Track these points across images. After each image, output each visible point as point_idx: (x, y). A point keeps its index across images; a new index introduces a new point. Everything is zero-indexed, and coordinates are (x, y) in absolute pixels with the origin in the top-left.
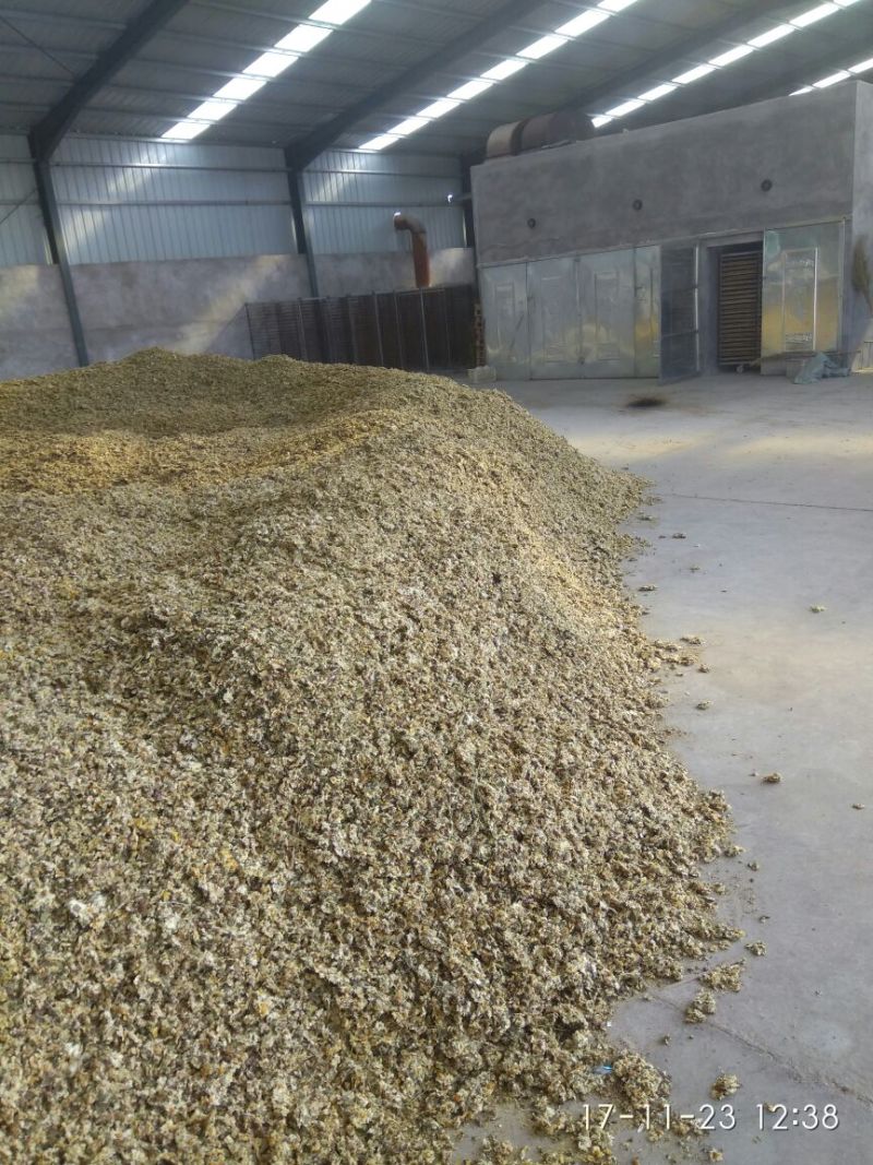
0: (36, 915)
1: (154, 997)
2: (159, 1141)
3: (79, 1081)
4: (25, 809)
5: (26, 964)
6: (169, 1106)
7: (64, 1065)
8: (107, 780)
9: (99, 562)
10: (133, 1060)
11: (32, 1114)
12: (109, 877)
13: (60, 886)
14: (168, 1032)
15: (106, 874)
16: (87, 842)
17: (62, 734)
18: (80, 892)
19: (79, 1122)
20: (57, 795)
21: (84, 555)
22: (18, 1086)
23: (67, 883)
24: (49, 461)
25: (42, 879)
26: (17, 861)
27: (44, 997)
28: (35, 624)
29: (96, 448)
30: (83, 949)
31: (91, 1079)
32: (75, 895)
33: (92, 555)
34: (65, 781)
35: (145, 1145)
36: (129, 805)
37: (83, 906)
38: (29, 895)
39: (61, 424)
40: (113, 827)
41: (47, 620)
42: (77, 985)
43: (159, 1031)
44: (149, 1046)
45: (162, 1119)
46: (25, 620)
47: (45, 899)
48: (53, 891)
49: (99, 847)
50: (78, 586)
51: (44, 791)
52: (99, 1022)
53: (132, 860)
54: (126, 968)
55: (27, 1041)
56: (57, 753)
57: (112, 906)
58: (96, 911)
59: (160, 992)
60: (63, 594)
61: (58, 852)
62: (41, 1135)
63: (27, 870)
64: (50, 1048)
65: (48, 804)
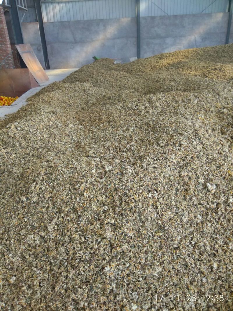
0: (199, 183)
1: (222, 215)
2: (214, 248)
3: (199, 225)
4: (202, 157)
5: (194, 193)
6: (218, 242)
7: (197, 219)
8: (223, 158)
9: (228, 100)
10: (213, 227)
11: (188, 226)
12: (218, 182)
13: (206, 179)
14: (223, 225)
15: (218, 181)
16: (215, 171)
17: (214, 142)
18: (210, 182)
19: (197, 233)
20: (210, 157)
21: (225, 97)
22: (187, 218)
23: (207, 179)
24: (214, 70)
25: (202, 175)
26: (198, 169)
27: (196, 202)
28: (209, 113)
29: (228, 68)
30: (208, 196)
31: (202, 226)
32: (209, 183)
33: (227, 97)
34: (213, 154)
35: (211, 247)
36: (227, 166)
37: (210, 186)
38: (198, 178)
39: (218, 60)
40: (222, 170)
41: (212, 112)
42: (204, 203)
43: (221, 224)
44: (217, 226)
45: (216, 244)
46: (206, 111)
47: (202, 180)
48: (204, 179)
49: (218, 173)
50: (222, 105)
51: (207, 155)
52: (207, 214)
53: (225, 180)
54: (217, 205)
55: (190, 210)
56: (212, 147)
57: (217, 189)
58: (213, 188)
59: (224, 215)
60: (217, 107)
61: (207, 171)
62: (188, 231)
63: (199, 172)
64: (195, 214)
65: (207, 158)
